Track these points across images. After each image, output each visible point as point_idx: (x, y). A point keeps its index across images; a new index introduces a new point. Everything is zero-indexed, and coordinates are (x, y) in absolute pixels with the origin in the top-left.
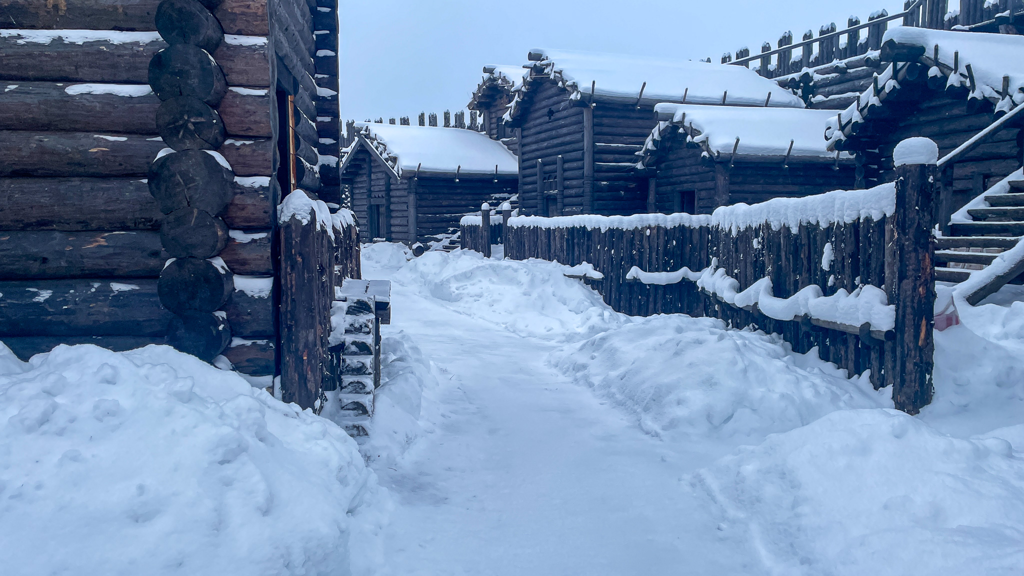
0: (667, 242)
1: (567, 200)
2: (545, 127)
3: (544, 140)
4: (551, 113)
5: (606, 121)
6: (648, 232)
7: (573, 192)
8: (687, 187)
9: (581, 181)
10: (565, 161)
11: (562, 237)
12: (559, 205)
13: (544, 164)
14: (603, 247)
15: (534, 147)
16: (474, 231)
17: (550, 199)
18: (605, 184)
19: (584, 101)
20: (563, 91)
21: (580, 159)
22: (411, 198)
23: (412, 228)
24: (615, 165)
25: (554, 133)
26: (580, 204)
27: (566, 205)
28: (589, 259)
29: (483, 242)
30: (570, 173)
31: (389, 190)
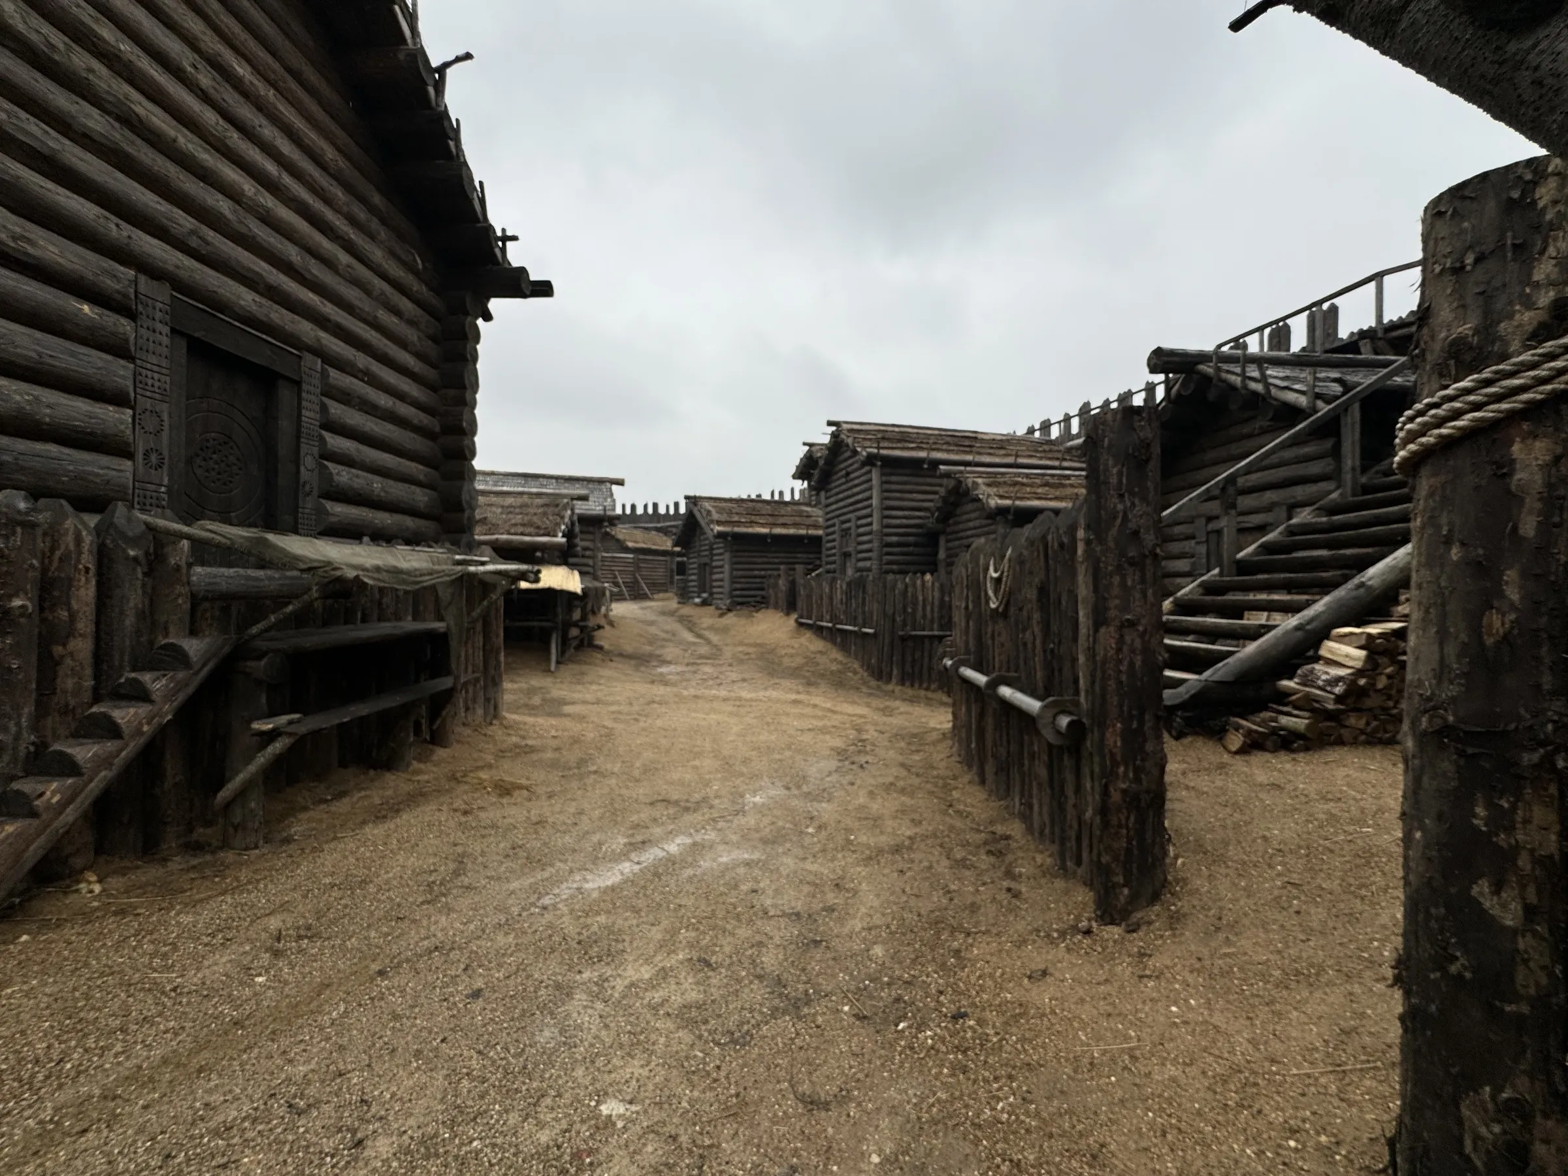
1: (860, 556)
2: (844, 487)
3: (842, 500)
4: (847, 474)
5: (894, 479)
7: (864, 547)
9: (871, 537)
10: (858, 518)
12: (854, 561)
13: (842, 522)
15: (834, 506)
16: (776, 585)
17: (846, 555)
18: (894, 539)
19: (871, 460)
20: (855, 453)
21: (870, 516)
22: (727, 556)
23: (726, 584)
24: (905, 521)
25: (849, 493)
26: (869, 559)
27: (859, 560)
28: (864, 612)
29: (782, 596)
30: (862, 530)
31: (712, 549)
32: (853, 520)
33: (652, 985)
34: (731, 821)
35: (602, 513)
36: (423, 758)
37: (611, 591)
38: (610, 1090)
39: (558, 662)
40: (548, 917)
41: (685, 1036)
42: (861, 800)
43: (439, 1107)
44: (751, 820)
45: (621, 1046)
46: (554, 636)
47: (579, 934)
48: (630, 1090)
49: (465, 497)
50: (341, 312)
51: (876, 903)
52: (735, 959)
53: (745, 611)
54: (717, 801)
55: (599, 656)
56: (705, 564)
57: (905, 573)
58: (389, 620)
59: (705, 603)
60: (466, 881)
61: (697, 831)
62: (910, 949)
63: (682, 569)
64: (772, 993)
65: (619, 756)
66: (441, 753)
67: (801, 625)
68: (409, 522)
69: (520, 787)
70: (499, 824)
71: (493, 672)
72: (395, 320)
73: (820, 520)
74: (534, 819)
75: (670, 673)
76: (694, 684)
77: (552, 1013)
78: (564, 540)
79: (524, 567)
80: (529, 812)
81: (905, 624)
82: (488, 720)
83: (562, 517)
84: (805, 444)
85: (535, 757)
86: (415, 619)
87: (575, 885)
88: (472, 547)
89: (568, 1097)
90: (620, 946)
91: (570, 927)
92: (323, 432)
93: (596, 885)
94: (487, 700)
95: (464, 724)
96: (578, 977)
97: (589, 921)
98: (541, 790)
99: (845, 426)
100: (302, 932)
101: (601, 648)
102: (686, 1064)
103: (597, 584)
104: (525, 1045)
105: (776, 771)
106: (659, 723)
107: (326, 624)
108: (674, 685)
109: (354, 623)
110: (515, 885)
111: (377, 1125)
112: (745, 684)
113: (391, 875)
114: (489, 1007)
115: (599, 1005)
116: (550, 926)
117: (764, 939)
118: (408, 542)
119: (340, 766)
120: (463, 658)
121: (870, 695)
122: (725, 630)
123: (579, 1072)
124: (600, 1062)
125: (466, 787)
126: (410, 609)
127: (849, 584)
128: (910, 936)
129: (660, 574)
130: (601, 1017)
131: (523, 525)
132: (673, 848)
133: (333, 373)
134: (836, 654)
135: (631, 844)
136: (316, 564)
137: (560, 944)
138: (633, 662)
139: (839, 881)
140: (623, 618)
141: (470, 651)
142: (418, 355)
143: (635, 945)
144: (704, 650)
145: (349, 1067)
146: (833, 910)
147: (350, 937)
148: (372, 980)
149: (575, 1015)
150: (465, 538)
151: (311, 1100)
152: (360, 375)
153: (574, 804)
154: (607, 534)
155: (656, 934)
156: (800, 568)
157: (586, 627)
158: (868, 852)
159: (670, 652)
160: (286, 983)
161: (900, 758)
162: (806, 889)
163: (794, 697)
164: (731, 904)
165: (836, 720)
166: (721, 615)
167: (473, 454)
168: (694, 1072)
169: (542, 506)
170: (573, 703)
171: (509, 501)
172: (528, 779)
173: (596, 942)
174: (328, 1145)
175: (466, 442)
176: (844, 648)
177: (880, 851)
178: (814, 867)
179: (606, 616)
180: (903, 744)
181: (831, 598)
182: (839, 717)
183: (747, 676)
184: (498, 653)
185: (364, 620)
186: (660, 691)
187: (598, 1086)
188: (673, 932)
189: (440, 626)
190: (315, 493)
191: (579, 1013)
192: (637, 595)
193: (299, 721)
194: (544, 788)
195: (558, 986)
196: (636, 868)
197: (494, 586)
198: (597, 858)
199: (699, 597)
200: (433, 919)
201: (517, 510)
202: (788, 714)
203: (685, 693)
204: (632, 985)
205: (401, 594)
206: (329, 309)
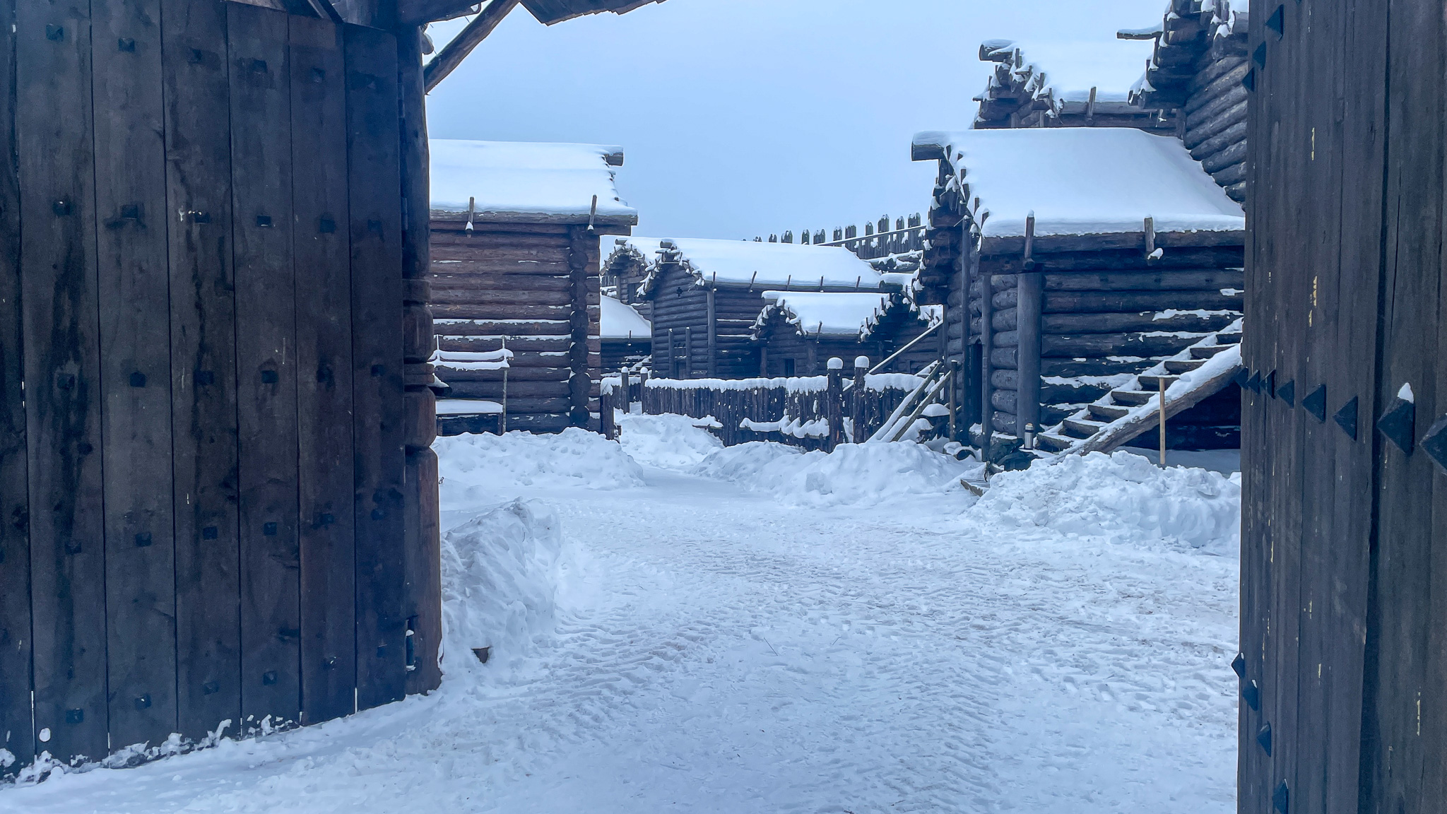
0: (770, 400)
1: (694, 365)
2: (675, 302)
3: (674, 313)
4: (680, 291)
5: (725, 301)
6: (756, 392)
7: (699, 358)
8: (788, 356)
9: (705, 350)
10: (692, 332)
11: (691, 395)
12: (688, 369)
13: (674, 333)
14: (722, 404)
15: (665, 318)
17: (680, 363)
18: (725, 352)
21: (705, 332)
24: (733, 337)
25: (682, 308)
26: (705, 368)
27: (694, 368)
30: (696, 343)
32: (687, 333)
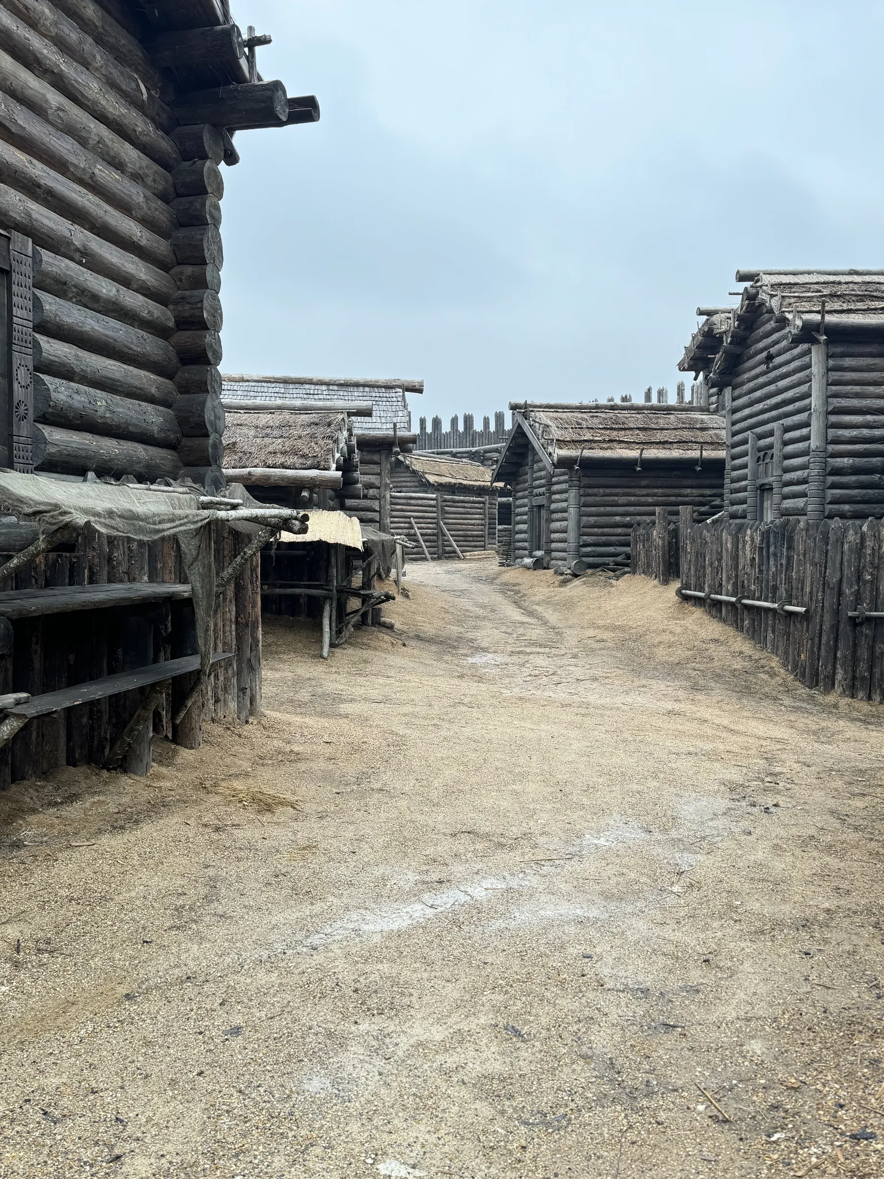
1: (786, 490)
2: (761, 380)
3: (758, 401)
4: (770, 358)
5: (849, 363)
7: (794, 476)
9: (805, 459)
10: (785, 430)
12: (776, 499)
13: (758, 437)
15: (747, 412)
16: (648, 538)
17: (764, 489)
18: (846, 461)
19: (808, 333)
20: (783, 322)
21: (807, 424)
22: (572, 494)
23: (572, 535)
24: (865, 432)
25: (772, 388)
26: (804, 495)
27: (785, 497)
28: (789, 580)
29: (657, 554)
30: (790, 448)
31: (550, 484)
32: (777, 433)
33: (445, 1047)
34: (563, 867)
35: (391, 432)
36: (166, 760)
37: (404, 547)
38: (390, 1151)
39: (332, 645)
40: (319, 958)
41: (485, 1109)
42: (760, 856)
43: (198, 1139)
44: (590, 866)
45: (404, 1108)
46: (327, 608)
47: (356, 981)
48: (414, 1154)
49: (208, 416)
50: (53, 173)
51: (762, 989)
52: (553, 1032)
53: (601, 577)
54: (542, 840)
55: (387, 638)
56: (540, 507)
57: (863, 516)
58: (121, 581)
59: (539, 565)
60: (220, 910)
61: (513, 875)
62: (805, 1050)
63: (506, 514)
64: (601, 1077)
65: (411, 771)
66: (185, 755)
67: (686, 598)
68: (140, 451)
69: (283, 803)
70: (259, 845)
71: (248, 653)
72: (116, 175)
73: (723, 433)
74: (303, 843)
75: (487, 665)
76: (519, 680)
77: (322, 1063)
78: (339, 474)
79: (286, 512)
80: (295, 834)
81: (858, 598)
82: (243, 717)
83: (336, 441)
84: (701, 313)
85: (303, 766)
86: (151, 580)
87: (351, 926)
88: (219, 484)
89: (340, 1152)
90: (406, 1000)
91: (345, 972)
92: (37, 336)
93: (379, 928)
94: (242, 690)
95: (213, 720)
96: (353, 1028)
97: (368, 968)
98: (309, 808)
99: (766, 279)
100: (42, 946)
101: (391, 627)
102: (483, 1138)
103: (385, 537)
104: (291, 1091)
105: (632, 806)
106: (468, 731)
107: (49, 584)
108: (492, 681)
109: (80, 583)
110: (278, 918)
111: (134, 1145)
112: (595, 685)
113: (133, 894)
114: (250, 1047)
115: (379, 1062)
116: (319, 968)
117: (596, 1015)
118: (141, 479)
119: (68, 764)
120: (211, 633)
121: (797, 709)
122: (568, 605)
123: (354, 1127)
124: (378, 1121)
125: (218, 798)
126: (146, 568)
127: (766, 535)
128: (806, 1035)
129: (475, 521)
130: (380, 1074)
131: (284, 453)
132: (479, 892)
133: (46, 256)
134: (742, 644)
135: (424, 882)
136: (42, 508)
137: (333, 990)
138: (434, 648)
139: (710, 957)
140: (421, 585)
141: (220, 624)
142: (146, 222)
143: (425, 999)
144: (536, 632)
145: (101, 1086)
146: (698, 991)
147: (93, 957)
148: (120, 1003)
149: (350, 1068)
150: (210, 473)
151: (66, 1112)
152: (77, 256)
153: (351, 828)
154: (399, 463)
155: (452, 992)
156: (685, 512)
157: (369, 596)
158: (758, 924)
159: (486, 635)
160: (30, 995)
161: (831, 803)
162: (661, 961)
163: (670, 706)
164: (554, 968)
165: (734, 743)
166: (564, 583)
167: (218, 357)
168: (492, 1148)
169: (310, 425)
170: (352, 701)
171: (264, 419)
172: (294, 793)
173: (376, 992)
174: (87, 1155)
175: (208, 339)
176: (755, 634)
177: (777, 924)
178: (678, 936)
179: (396, 582)
180: (839, 784)
181: (735, 558)
182: (741, 739)
183: (599, 672)
184: (255, 628)
185: (91, 582)
186: (469, 688)
187: (375, 1144)
188: (475, 992)
189: (182, 589)
190: (31, 416)
191: (354, 1067)
192: (443, 554)
193: (27, 701)
194: (314, 807)
195: (330, 1035)
196: (430, 912)
197: (249, 537)
198: (379, 896)
199: (531, 556)
200: (183, 946)
201: (276, 432)
202: (658, 730)
203: (507, 693)
204: (420, 1044)
205: (134, 546)
206: (38, 170)
